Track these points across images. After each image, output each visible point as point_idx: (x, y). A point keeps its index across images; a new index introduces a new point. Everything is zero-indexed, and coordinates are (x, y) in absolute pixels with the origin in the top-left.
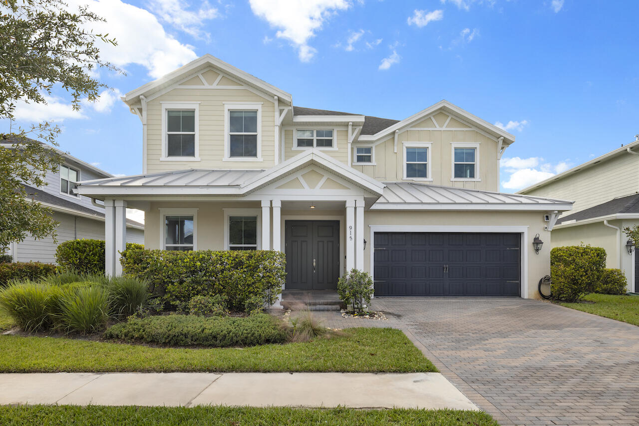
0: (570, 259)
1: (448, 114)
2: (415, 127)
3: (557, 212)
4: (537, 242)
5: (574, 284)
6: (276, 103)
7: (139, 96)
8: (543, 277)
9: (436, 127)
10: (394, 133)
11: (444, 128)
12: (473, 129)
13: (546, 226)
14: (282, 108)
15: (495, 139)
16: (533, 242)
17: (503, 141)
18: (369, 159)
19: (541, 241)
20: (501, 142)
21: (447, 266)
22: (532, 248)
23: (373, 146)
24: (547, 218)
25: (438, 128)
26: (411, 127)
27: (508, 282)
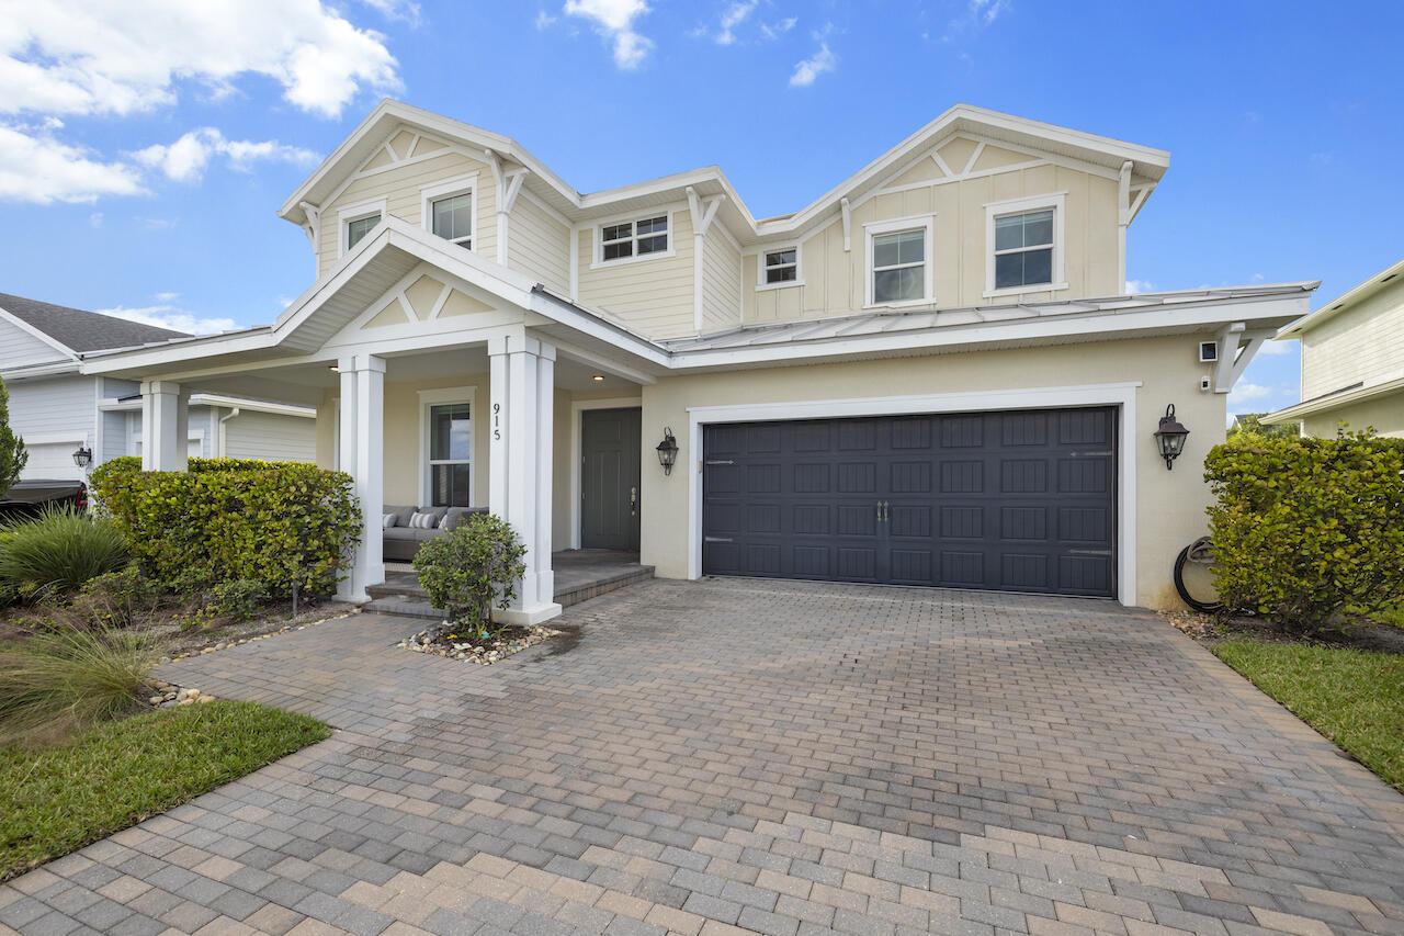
0: (1272, 483)
1: (972, 137)
2: (894, 185)
3: (1242, 326)
4: (1170, 434)
5: (1300, 574)
6: (494, 164)
7: (298, 204)
8: (1192, 541)
9: (945, 176)
10: (838, 208)
11: (966, 174)
12: (1048, 159)
13: (1206, 378)
14: (508, 174)
15: (1112, 175)
16: (1156, 428)
17: (1133, 174)
18: (788, 274)
19: (1181, 425)
20: (1126, 177)
21: (886, 504)
22: (1152, 451)
23: (799, 244)
24: (1210, 351)
25: (951, 177)
26: (885, 187)
27: (1072, 551)
